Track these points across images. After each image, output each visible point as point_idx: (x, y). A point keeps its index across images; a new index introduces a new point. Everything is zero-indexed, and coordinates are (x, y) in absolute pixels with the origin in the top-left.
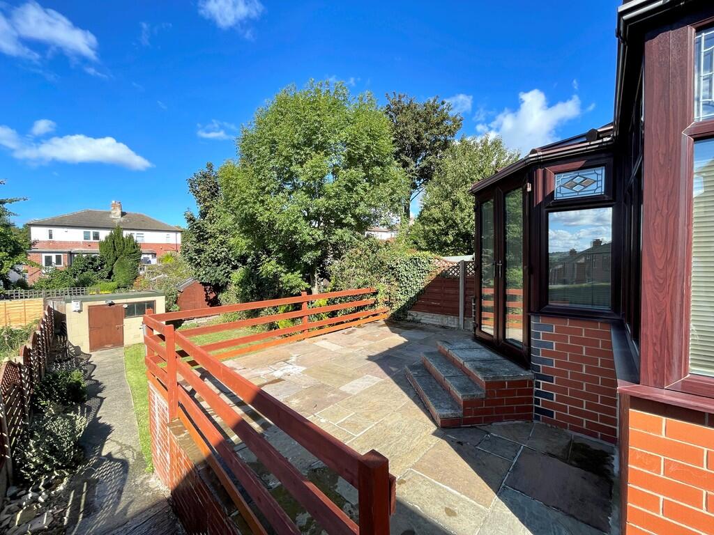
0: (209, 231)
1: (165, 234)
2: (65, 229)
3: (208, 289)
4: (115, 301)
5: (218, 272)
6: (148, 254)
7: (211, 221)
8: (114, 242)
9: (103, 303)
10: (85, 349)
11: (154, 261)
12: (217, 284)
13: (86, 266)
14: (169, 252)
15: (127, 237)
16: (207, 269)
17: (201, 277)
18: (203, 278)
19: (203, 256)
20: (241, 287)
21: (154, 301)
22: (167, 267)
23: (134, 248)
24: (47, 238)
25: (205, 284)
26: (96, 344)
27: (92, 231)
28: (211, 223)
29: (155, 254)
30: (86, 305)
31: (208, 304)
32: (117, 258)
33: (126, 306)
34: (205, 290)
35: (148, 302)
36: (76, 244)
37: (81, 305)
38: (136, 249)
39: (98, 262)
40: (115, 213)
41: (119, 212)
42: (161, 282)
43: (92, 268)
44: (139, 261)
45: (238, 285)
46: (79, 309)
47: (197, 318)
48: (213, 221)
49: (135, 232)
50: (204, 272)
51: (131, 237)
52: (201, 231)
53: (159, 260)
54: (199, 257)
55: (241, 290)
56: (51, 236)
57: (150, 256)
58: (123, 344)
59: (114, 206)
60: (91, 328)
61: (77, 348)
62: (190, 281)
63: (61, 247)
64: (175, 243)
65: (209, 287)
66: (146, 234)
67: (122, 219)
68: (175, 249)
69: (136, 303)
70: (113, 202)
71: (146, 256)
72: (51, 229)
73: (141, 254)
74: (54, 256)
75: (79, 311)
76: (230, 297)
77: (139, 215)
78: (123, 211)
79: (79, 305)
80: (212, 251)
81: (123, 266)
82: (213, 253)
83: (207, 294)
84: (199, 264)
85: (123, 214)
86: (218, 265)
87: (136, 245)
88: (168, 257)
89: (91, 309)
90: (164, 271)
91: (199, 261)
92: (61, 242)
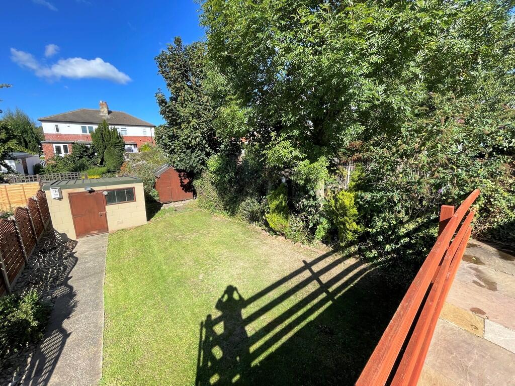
0: (182, 114)
1: (142, 129)
2: (68, 125)
3: (182, 175)
4: (95, 188)
5: (193, 159)
6: (131, 145)
7: (183, 104)
8: (102, 135)
9: (82, 190)
10: (72, 235)
11: (136, 150)
12: (192, 172)
13: (82, 154)
14: (146, 143)
15: (112, 129)
16: (182, 156)
17: (176, 164)
18: (178, 165)
19: (176, 142)
20: (218, 175)
21: (134, 188)
22: (145, 154)
23: (118, 138)
24: (55, 132)
25: (178, 171)
26: (82, 231)
27: (87, 126)
28: (182, 106)
29: (136, 145)
30: (65, 192)
31: (183, 189)
32: (106, 147)
33: (106, 193)
34: (180, 176)
35: (127, 189)
36: (77, 136)
37: (61, 193)
38: (120, 140)
39: (91, 151)
40: (103, 111)
41: (106, 110)
42: (140, 169)
43: (87, 155)
44: (123, 149)
45: (215, 173)
46: (58, 196)
47: (174, 202)
48: (184, 105)
49: (120, 127)
50: (179, 159)
51: (115, 130)
52: (173, 115)
53: (140, 150)
54: (173, 144)
55: (219, 178)
56: (58, 130)
57: (133, 147)
58: (108, 230)
59: (101, 105)
60: (75, 215)
61: (64, 236)
62: (165, 167)
63: (67, 139)
64: (151, 136)
65: (183, 173)
66: (128, 128)
67: (109, 116)
68: (151, 141)
69: (116, 190)
70: (101, 102)
71: (129, 146)
72: (57, 124)
73: (124, 145)
74: (62, 146)
75: (60, 199)
76: (205, 184)
77: (122, 113)
78: (110, 110)
79: (58, 193)
80: (186, 137)
81: (111, 155)
82: (186, 139)
83: (181, 180)
84: (173, 150)
85: (109, 112)
86: (192, 152)
87: (119, 137)
88: (145, 147)
89: (71, 196)
90: (143, 158)
91: (173, 147)
92: (66, 135)
